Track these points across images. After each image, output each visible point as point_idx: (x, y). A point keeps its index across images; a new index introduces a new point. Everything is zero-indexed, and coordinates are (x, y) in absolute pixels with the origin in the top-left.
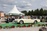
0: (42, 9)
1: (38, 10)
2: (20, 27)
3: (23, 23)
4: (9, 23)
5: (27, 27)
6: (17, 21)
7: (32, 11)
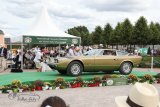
1: (127, 22)
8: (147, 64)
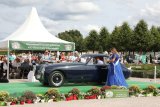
2: (57, 98)
4: (11, 81)
5: (87, 97)
7: (104, 31)
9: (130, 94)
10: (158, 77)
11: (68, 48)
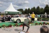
0: (38, 7)
2: (17, 26)
3: (20, 22)
6: (14, 20)
8: (40, 19)
9: (36, 25)
10: (42, 20)
11: (20, 13)
